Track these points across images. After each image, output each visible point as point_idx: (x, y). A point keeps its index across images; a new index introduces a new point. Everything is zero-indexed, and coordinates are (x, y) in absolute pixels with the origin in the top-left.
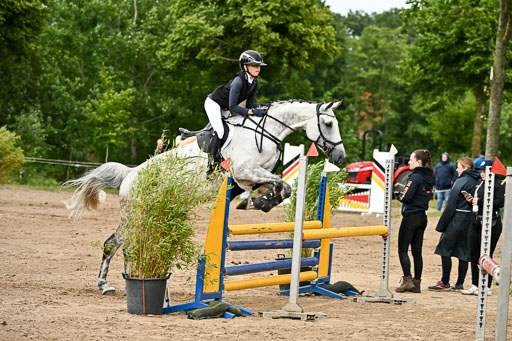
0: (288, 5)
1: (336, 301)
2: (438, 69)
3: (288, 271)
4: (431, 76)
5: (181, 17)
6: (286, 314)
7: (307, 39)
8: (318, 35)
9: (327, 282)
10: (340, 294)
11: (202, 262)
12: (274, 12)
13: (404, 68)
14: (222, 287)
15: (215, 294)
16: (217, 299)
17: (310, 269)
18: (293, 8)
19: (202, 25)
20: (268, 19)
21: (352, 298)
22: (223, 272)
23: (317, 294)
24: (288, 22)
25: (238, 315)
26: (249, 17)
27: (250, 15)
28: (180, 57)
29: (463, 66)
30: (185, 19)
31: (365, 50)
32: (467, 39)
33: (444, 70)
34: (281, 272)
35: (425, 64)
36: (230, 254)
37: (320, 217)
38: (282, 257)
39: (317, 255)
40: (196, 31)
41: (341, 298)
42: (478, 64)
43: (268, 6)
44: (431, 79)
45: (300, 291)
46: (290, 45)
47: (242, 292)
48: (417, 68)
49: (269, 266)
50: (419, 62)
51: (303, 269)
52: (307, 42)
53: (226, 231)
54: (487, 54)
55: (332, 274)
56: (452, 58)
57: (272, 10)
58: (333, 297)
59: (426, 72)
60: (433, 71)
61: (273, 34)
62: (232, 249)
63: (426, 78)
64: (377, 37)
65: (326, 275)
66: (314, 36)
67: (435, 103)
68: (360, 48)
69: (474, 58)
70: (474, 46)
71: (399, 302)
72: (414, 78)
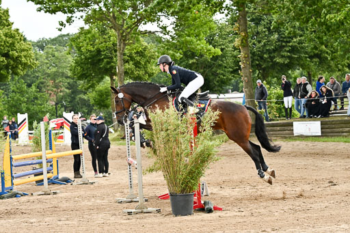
0: (8, 43)
1: (62, 186)
3: (42, 174)
6: (43, 193)
8: (25, 56)
9: (57, 178)
10: (64, 183)
11: (3, 173)
14: (12, 184)
15: (10, 187)
16: (11, 190)
17: (50, 172)
18: (11, 44)
21: (70, 184)
22: (12, 177)
23: (54, 184)
24: (9, 51)
25: (22, 196)
29: (101, 65)
32: (101, 52)
33: (92, 68)
36: (14, 169)
37: (51, 149)
38: (35, 168)
39: (51, 166)
42: (108, 63)
44: (87, 73)
45: (48, 182)
46: (12, 62)
51: (48, 172)
52: (20, 60)
53: (11, 158)
55: (59, 174)
56: (96, 61)
58: (61, 184)
59: (83, 70)
60: (87, 69)
62: (15, 166)
63: (84, 72)
64: (53, 51)
65: (57, 175)
66: (23, 57)
68: (45, 57)
69: (105, 61)
70: (105, 55)
71: (92, 183)
72: (78, 73)
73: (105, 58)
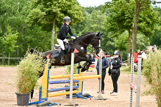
0: (67, 4)
2: (116, 24)
3: (69, 90)
4: (114, 26)
5: (33, 9)
6: (69, 104)
7: (73, 15)
8: (77, 14)
9: (81, 94)
10: (86, 97)
11: (41, 88)
12: (62, 7)
13: (105, 24)
14: (47, 96)
15: (45, 98)
16: (46, 100)
17: (76, 90)
18: (68, 5)
19: (39, 12)
20: (60, 9)
21: (89, 98)
22: (48, 91)
23: (78, 98)
24: (67, 10)
25: (53, 105)
26: (54, 9)
27: (54, 8)
28: (33, 22)
29: (124, 23)
30: (34, 10)
31: (93, 18)
32: (125, 14)
33: (118, 24)
34: (67, 91)
35: (111, 22)
36: (50, 85)
37: (79, 73)
38: (67, 86)
39: (78, 85)
40: (37, 14)
41: (86, 99)
42: (129, 22)
43: (60, 5)
44: (114, 27)
45: (73, 97)
47: (54, 98)
48: (109, 24)
49: (62, 89)
50: (110, 22)
51: (74, 90)
52: (73, 16)
53: (48, 78)
54: (132, 18)
55: (83, 91)
56: (120, 20)
57: (61, 6)
58: (83, 98)
59: (112, 25)
60: (114, 25)
61: (62, 14)
62: (51, 84)
63: (112, 27)
64: (96, 14)
65: (81, 91)
66: (75, 14)
67: (115, 35)
68: (91, 18)
69: (128, 20)
70: (128, 16)
71: (105, 100)
72: (108, 27)
73: (127, 19)
